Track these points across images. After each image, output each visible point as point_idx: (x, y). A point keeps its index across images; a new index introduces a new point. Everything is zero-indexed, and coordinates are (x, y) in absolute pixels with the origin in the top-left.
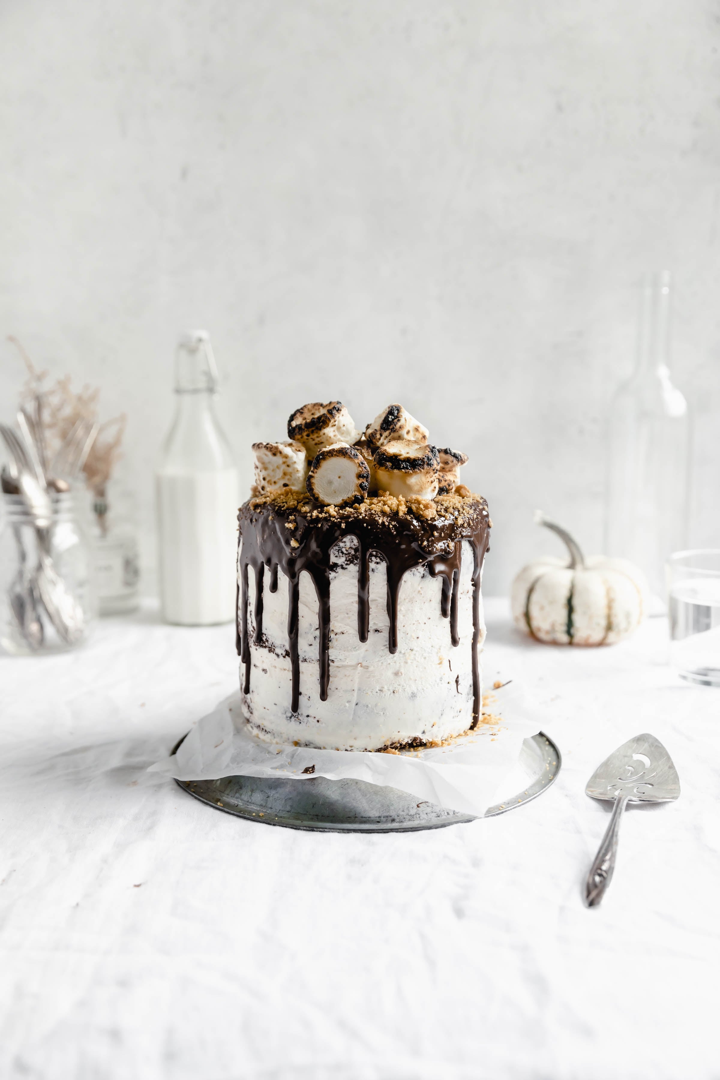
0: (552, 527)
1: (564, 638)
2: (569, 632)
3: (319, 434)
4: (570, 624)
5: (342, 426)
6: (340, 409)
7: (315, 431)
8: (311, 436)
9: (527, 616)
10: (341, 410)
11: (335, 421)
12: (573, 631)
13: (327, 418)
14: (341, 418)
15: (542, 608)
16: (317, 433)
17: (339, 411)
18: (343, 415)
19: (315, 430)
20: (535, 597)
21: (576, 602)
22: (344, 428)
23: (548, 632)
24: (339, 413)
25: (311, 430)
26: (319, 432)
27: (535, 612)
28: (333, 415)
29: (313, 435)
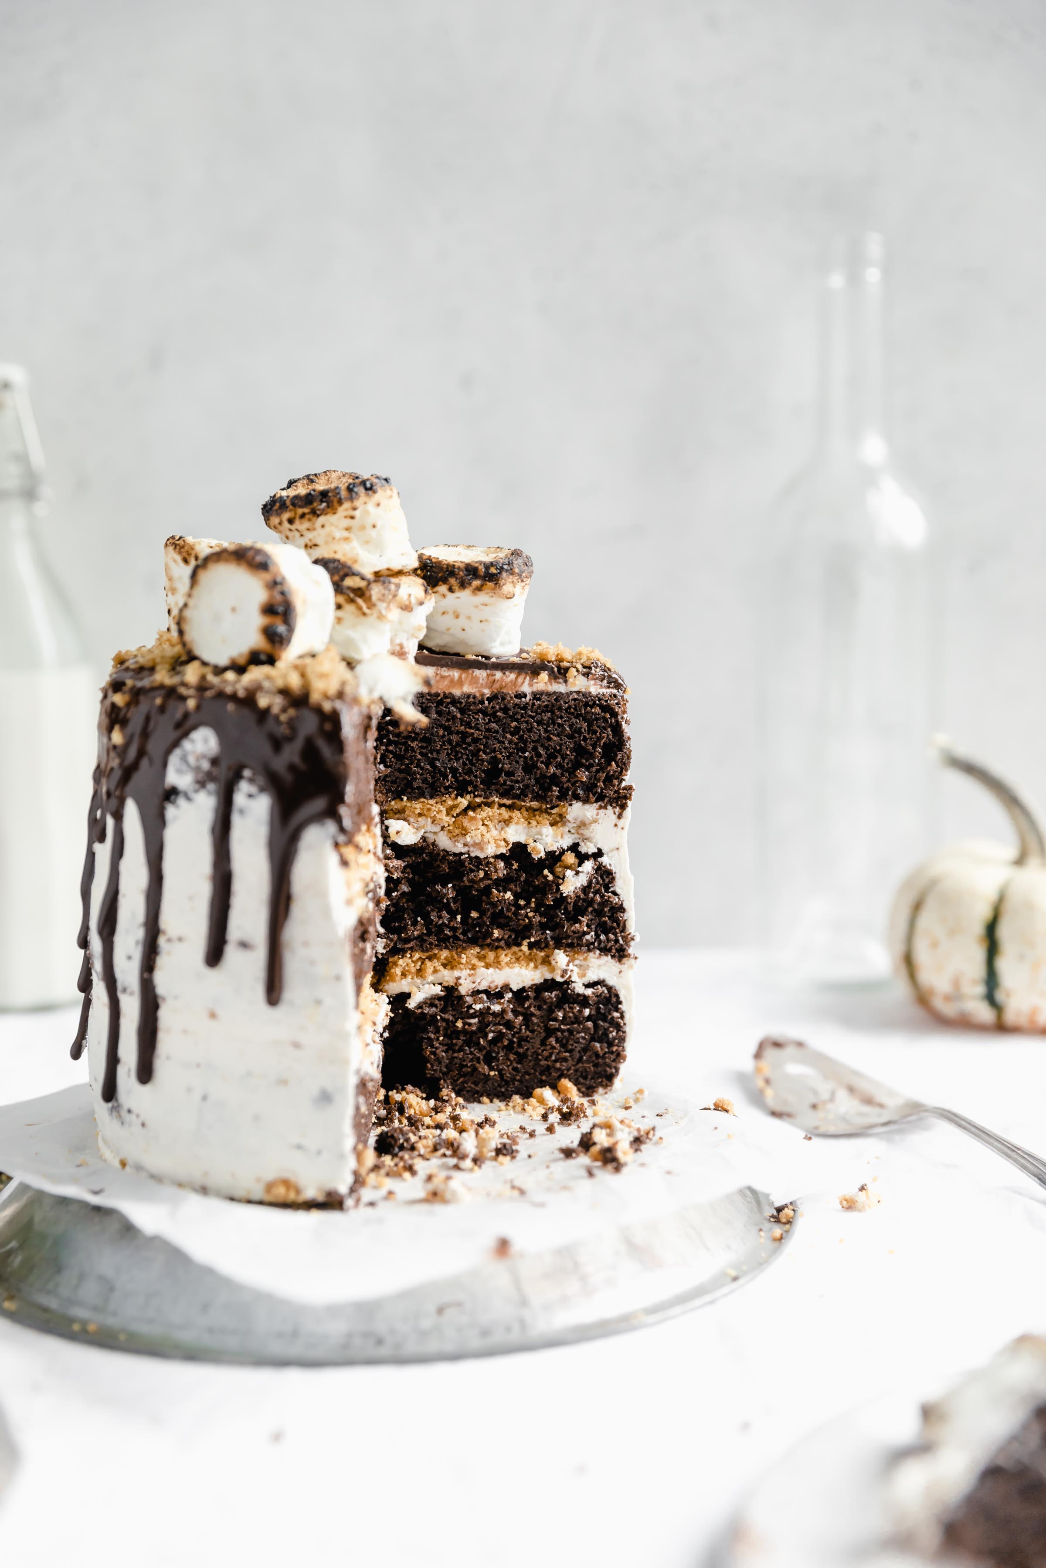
0: (970, 769)
1: (984, 1013)
2: (991, 998)
3: (314, 524)
4: (992, 979)
5: (369, 526)
6: (374, 488)
7: (307, 516)
8: (297, 525)
9: (909, 961)
10: (375, 492)
11: (355, 509)
12: (1000, 996)
13: (338, 496)
14: (371, 507)
15: (935, 945)
16: (309, 520)
17: (370, 492)
18: (378, 505)
19: (309, 513)
20: (925, 920)
21: (1004, 932)
22: (373, 533)
23: (948, 998)
24: (368, 495)
25: (300, 511)
26: (314, 519)
27: (923, 955)
28: (354, 495)
29: (301, 523)
